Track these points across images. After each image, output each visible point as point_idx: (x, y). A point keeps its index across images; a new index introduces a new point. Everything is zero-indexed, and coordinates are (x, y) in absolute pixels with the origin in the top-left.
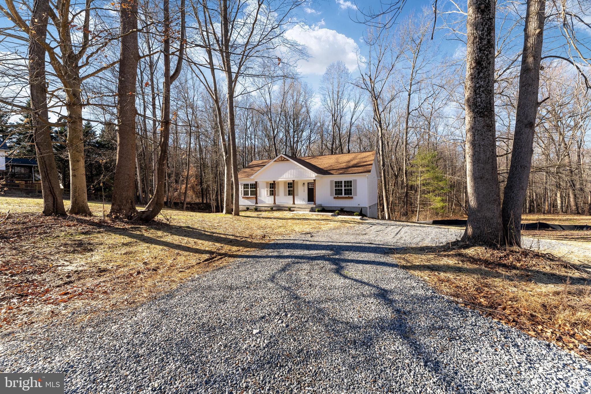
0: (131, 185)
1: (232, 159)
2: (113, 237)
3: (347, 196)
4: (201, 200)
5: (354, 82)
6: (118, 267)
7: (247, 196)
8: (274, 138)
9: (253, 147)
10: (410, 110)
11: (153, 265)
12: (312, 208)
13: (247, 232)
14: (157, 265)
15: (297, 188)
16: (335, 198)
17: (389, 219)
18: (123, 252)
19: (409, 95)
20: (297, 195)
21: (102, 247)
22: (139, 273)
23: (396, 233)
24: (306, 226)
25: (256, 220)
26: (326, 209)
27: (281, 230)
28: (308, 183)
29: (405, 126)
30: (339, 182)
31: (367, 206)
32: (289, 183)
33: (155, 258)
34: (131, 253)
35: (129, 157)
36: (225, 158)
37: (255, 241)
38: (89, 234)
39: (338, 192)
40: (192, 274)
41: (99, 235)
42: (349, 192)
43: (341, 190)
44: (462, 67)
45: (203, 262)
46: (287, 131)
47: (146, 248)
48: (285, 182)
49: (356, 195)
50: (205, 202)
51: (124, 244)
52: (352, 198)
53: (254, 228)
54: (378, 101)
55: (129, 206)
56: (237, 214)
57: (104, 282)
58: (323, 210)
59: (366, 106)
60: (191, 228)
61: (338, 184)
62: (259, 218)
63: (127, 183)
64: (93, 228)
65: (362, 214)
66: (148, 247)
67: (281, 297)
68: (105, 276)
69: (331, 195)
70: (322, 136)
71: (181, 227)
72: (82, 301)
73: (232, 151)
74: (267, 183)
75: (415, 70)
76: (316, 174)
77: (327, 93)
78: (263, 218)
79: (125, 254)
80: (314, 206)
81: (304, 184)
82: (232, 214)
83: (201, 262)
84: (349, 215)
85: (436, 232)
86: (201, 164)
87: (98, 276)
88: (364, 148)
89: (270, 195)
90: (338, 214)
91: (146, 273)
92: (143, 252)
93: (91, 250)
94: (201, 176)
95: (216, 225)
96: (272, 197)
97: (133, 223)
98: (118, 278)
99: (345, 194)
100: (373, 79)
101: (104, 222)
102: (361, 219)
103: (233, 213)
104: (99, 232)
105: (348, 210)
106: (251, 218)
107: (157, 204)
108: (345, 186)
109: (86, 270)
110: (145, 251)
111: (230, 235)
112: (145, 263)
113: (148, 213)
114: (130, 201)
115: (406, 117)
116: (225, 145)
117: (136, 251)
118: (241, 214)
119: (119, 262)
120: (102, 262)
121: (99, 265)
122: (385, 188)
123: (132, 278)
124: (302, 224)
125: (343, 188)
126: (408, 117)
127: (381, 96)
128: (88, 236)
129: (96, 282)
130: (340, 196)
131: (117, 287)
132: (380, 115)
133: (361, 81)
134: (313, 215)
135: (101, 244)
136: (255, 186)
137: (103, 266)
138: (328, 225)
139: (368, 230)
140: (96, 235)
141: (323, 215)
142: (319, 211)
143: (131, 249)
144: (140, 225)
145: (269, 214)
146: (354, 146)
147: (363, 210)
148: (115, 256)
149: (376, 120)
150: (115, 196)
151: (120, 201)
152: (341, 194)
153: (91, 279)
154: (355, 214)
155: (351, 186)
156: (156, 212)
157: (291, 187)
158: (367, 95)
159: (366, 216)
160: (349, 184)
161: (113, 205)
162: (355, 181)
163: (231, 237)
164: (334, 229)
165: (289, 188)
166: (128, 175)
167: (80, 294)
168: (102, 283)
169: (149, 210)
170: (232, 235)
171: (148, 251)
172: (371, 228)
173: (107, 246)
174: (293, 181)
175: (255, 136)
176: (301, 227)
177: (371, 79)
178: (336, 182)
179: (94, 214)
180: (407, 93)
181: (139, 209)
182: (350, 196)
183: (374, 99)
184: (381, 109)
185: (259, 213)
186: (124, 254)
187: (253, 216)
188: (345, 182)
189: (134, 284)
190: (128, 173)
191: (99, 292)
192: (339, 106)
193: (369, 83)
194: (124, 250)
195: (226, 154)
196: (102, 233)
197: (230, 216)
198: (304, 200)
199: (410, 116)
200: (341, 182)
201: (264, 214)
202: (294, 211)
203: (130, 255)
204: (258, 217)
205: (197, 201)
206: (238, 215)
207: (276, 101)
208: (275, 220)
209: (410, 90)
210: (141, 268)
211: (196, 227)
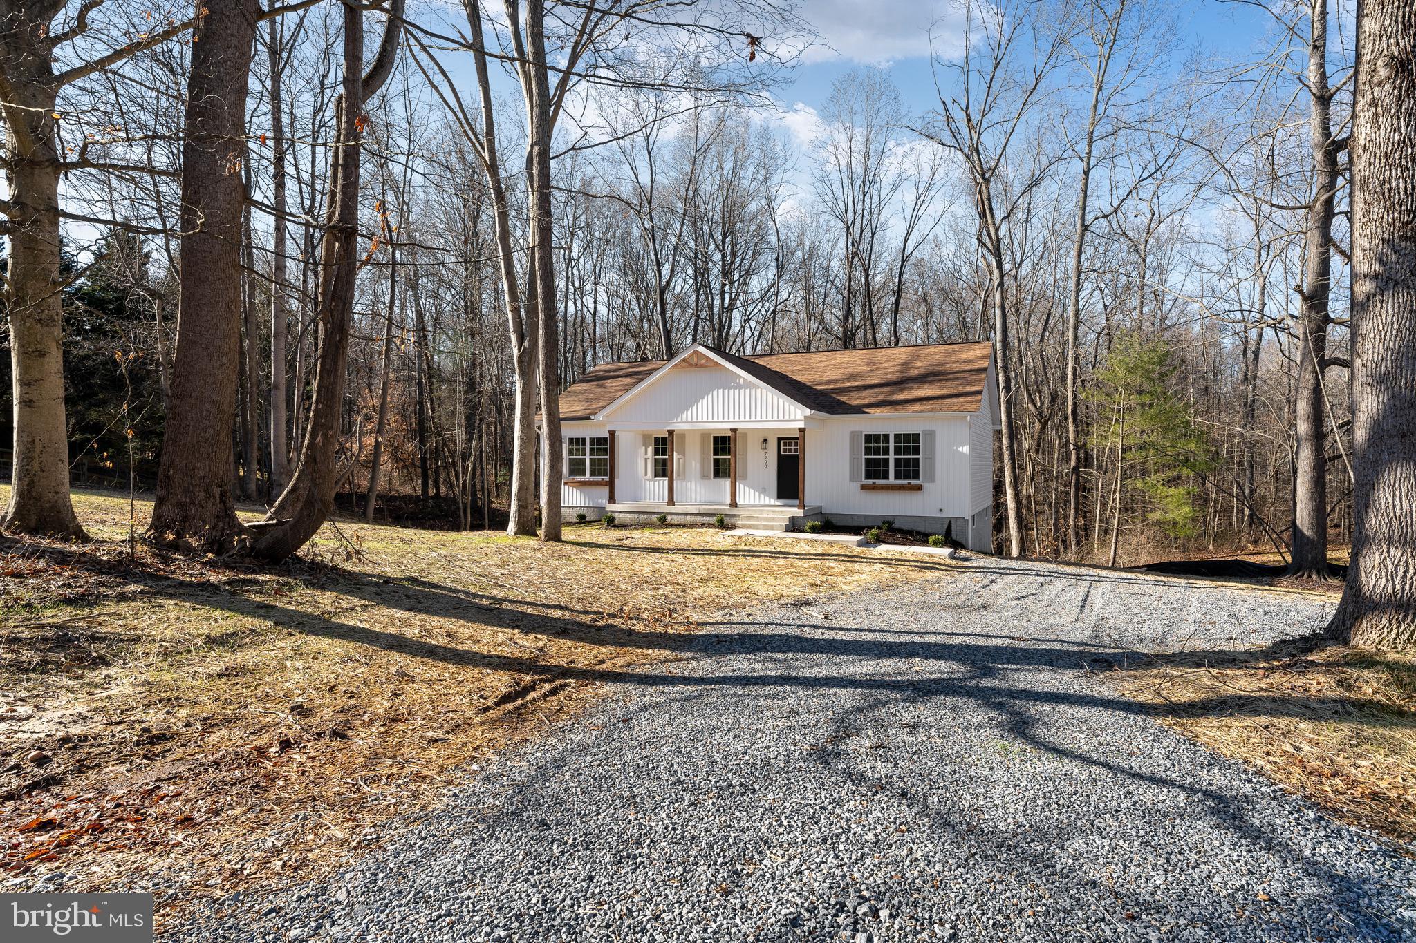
0: (223, 437)
1: (541, 357)
2: (172, 615)
3: (904, 482)
4: (419, 489)
5: (918, 125)
6: (209, 724)
7: (579, 478)
8: (662, 293)
9: (589, 319)
10: (1089, 218)
11: (327, 716)
12: (793, 519)
13: (605, 599)
14: (341, 717)
15: (745, 454)
16: (863, 488)
17: (1023, 555)
18: (216, 669)
19: (1086, 173)
20: (744, 478)
21: (140, 650)
22: (286, 745)
23: (1077, 603)
24: (787, 579)
25: (620, 557)
26: (836, 522)
27: (710, 590)
28: (780, 439)
29: (1072, 264)
30: (877, 437)
31: (967, 516)
32: (716, 439)
33: (331, 689)
34: (241, 671)
35: (217, 342)
36: (516, 352)
37: (639, 627)
38: (91, 605)
39: (875, 470)
40: (476, 749)
41: (123, 609)
42: (909, 470)
43: (887, 461)
44: (1259, 89)
45: (497, 704)
46: (702, 274)
47: (289, 652)
48: (704, 435)
49: (932, 479)
50: (431, 493)
51: (211, 641)
52: (919, 488)
53: (624, 586)
54: (992, 184)
55: (213, 507)
56: (554, 536)
57: (172, 779)
58: (828, 525)
59: (951, 203)
60: (424, 584)
61: (875, 443)
62: (628, 548)
63: (209, 433)
64: (101, 584)
65: (951, 539)
66: (297, 652)
67: (825, 840)
68: (170, 757)
69: (853, 478)
70: (809, 290)
71: (388, 580)
72: (109, 855)
73: (541, 331)
74: (646, 437)
75: (1105, 93)
76: (808, 412)
77: (833, 160)
78: (636, 549)
79: (224, 674)
80: (799, 513)
81: (765, 441)
82: (535, 535)
83: (490, 703)
84: (912, 543)
85: (1201, 603)
86: (421, 370)
87: (145, 757)
88: (941, 332)
89: (656, 475)
90: (879, 541)
91: (313, 748)
92: (283, 669)
93: (102, 661)
94: (422, 410)
95: (498, 573)
96: (664, 482)
97: (229, 567)
98: (217, 764)
99: (897, 476)
100: (976, 118)
101: (133, 560)
102: (952, 557)
103: (541, 532)
104: (122, 598)
105: (905, 527)
106: (600, 551)
107: (310, 502)
108: (897, 451)
109: (100, 736)
110: (288, 663)
111: (555, 607)
112: (297, 709)
113: (279, 533)
114: (217, 492)
115: (1077, 237)
116: (516, 311)
117: (257, 666)
118: (568, 534)
119: (208, 707)
120: (147, 706)
121: (138, 714)
122: (1012, 459)
123: (268, 765)
124: (771, 572)
125: (892, 457)
126: (1082, 239)
127: (1001, 169)
128: (86, 612)
129: (140, 779)
130: (880, 482)
131: (222, 801)
132: (997, 231)
133: (941, 122)
134: (797, 541)
135: (136, 639)
136: (604, 445)
137: (154, 718)
138: (856, 577)
139: (987, 594)
140: (112, 607)
141: (830, 544)
142: (814, 530)
143: (240, 658)
144: (254, 572)
145: (657, 537)
146: (911, 326)
147: (953, 528)
148: (190, 682)
149: (985, 245)
150: (167, 475)
151: (186, 491)
152: (886, 476)
153: (123, 768)
154: (931, 539)
155: (916, 451)
156: (306, 529)
157: (724, 451)
158: (955, 167)
159: (964, 547)
160: (909, 443)
161: (160, 504)
162: (931, 434)
163: (558, 614)
164: (879, 589)
165: (716, 452)
166: (215, 403)
167: (97, 828)
168: (164, 785)
169: (280, 523)
170: (561, 608)
171: (300, 664)
172: (994, 587)
173: (154, 648)
174: (734, 431)
175: (596, 284)
176: (771, 580)
177: (969, 120)
178: (868, 438)
179: (94, 532)
180: (1079, 166)
181: (248, 518)
182: (914, 482)
183: (979, 179)
184: (999, 214)
185: (623, 533)
186: (220, 676)
187: (605, 542)
188: (897, 436)
189: (284, 788)
190: (215, 397)
191: (163, 817)
192: (867, 198)
193: (962, 125)
194: (217, 661)
195: (521, 339)
196: (134, 600)
197: (532, 542)
198: (764, 491)
199: (1089, 236)
200: (886, 437)
201: (640, 537)
202: (733, 527)
203: (241, 681)
204: (621, 547)
205: (407, 490)
206: (558, 539)
207: (668, 177)
208: (679, 558)
209: (1089, 154)
210: (289, 727)
211: (436, 579)
